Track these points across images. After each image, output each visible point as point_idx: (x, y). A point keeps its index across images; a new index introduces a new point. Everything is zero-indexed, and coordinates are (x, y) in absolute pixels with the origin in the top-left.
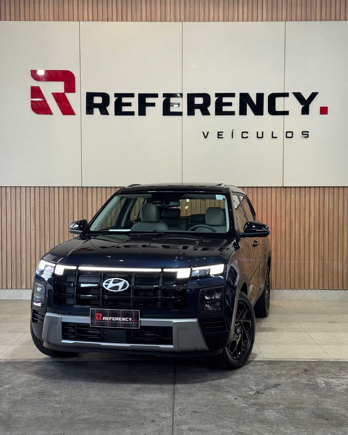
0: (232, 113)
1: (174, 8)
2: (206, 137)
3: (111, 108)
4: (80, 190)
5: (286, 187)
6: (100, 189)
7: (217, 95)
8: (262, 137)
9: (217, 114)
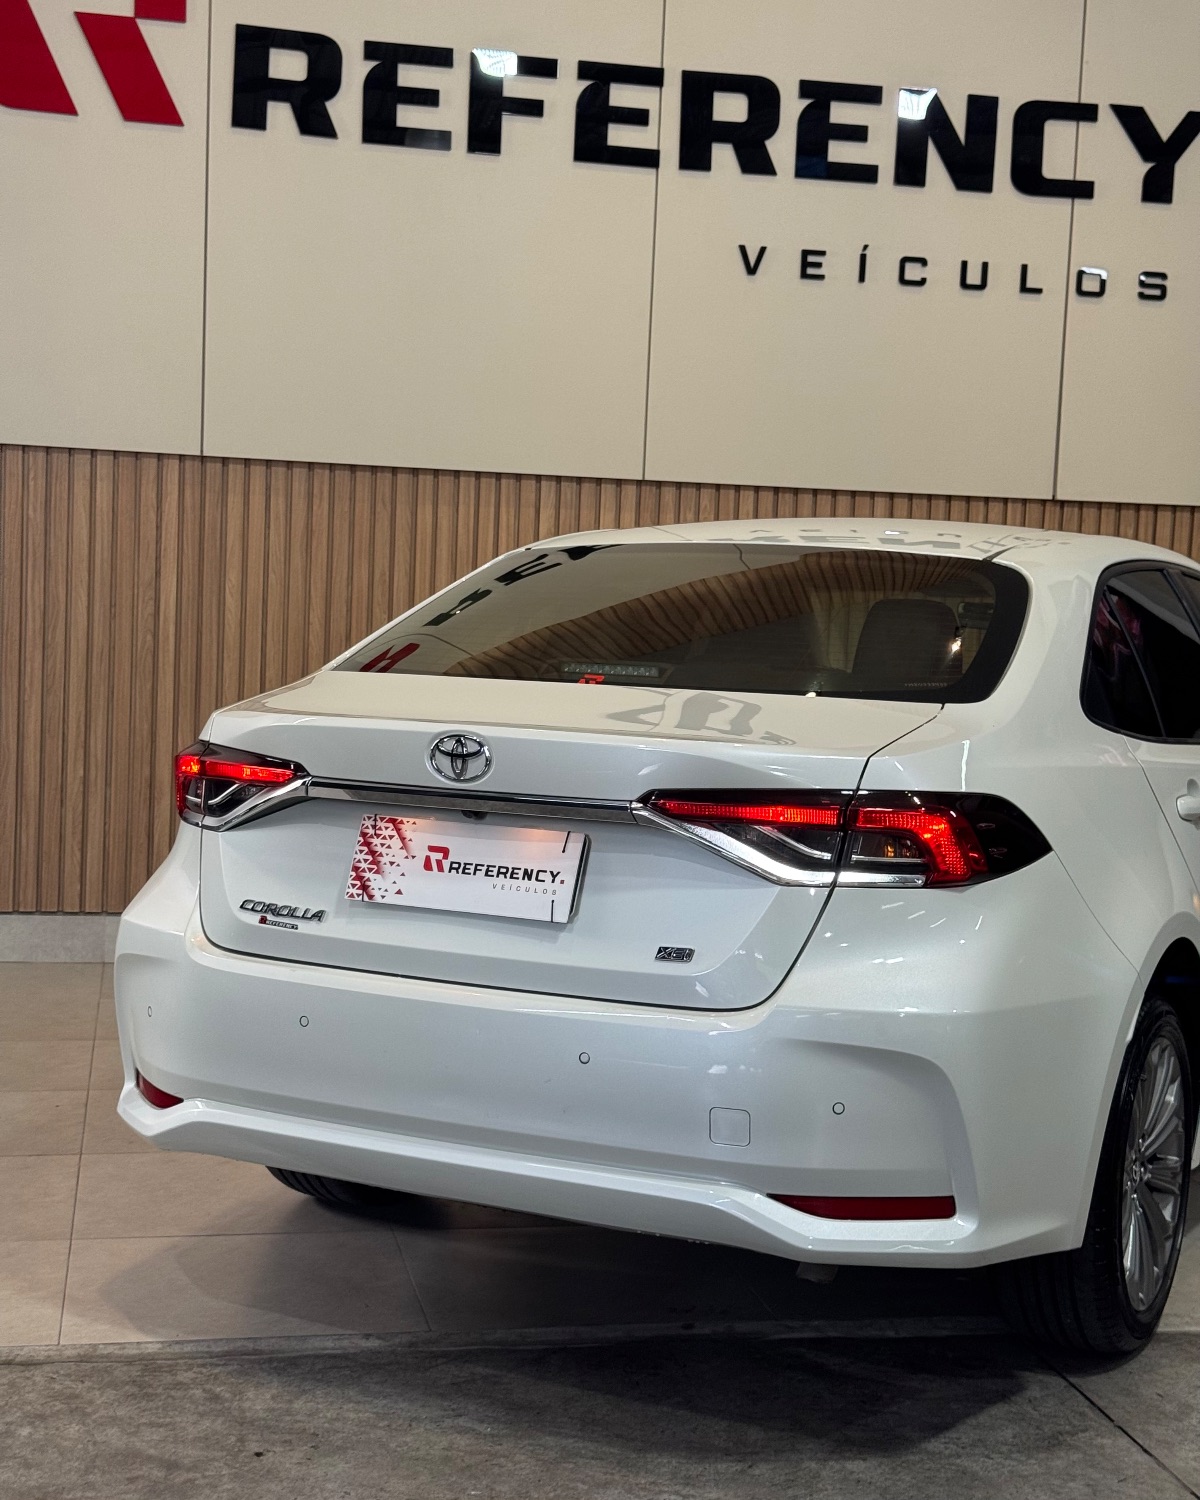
0: (866, 174)
2: (752, 270)
3: (347, 107)
4: (193, 473)
5: (1063, 503)
6: (282, 470)
7: (807, 88)
8: (982, 286)
9: (801, 172)
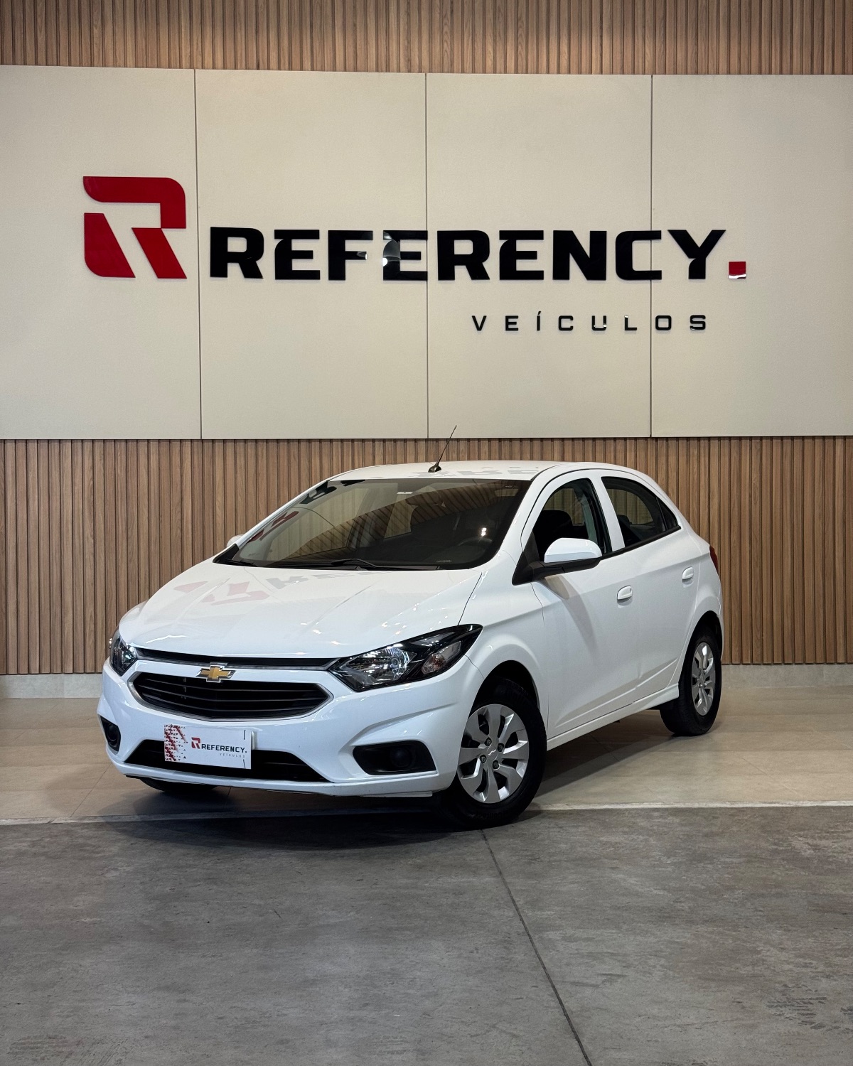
0: (538, 275)
1: (406, 43)
2: (479, 328)
3: (267, 264)
4: (197, 448)
5: (657, 439)
6: (242, 444)
7: (503, 234)
8: (605, 328)
9: (503, 276)
